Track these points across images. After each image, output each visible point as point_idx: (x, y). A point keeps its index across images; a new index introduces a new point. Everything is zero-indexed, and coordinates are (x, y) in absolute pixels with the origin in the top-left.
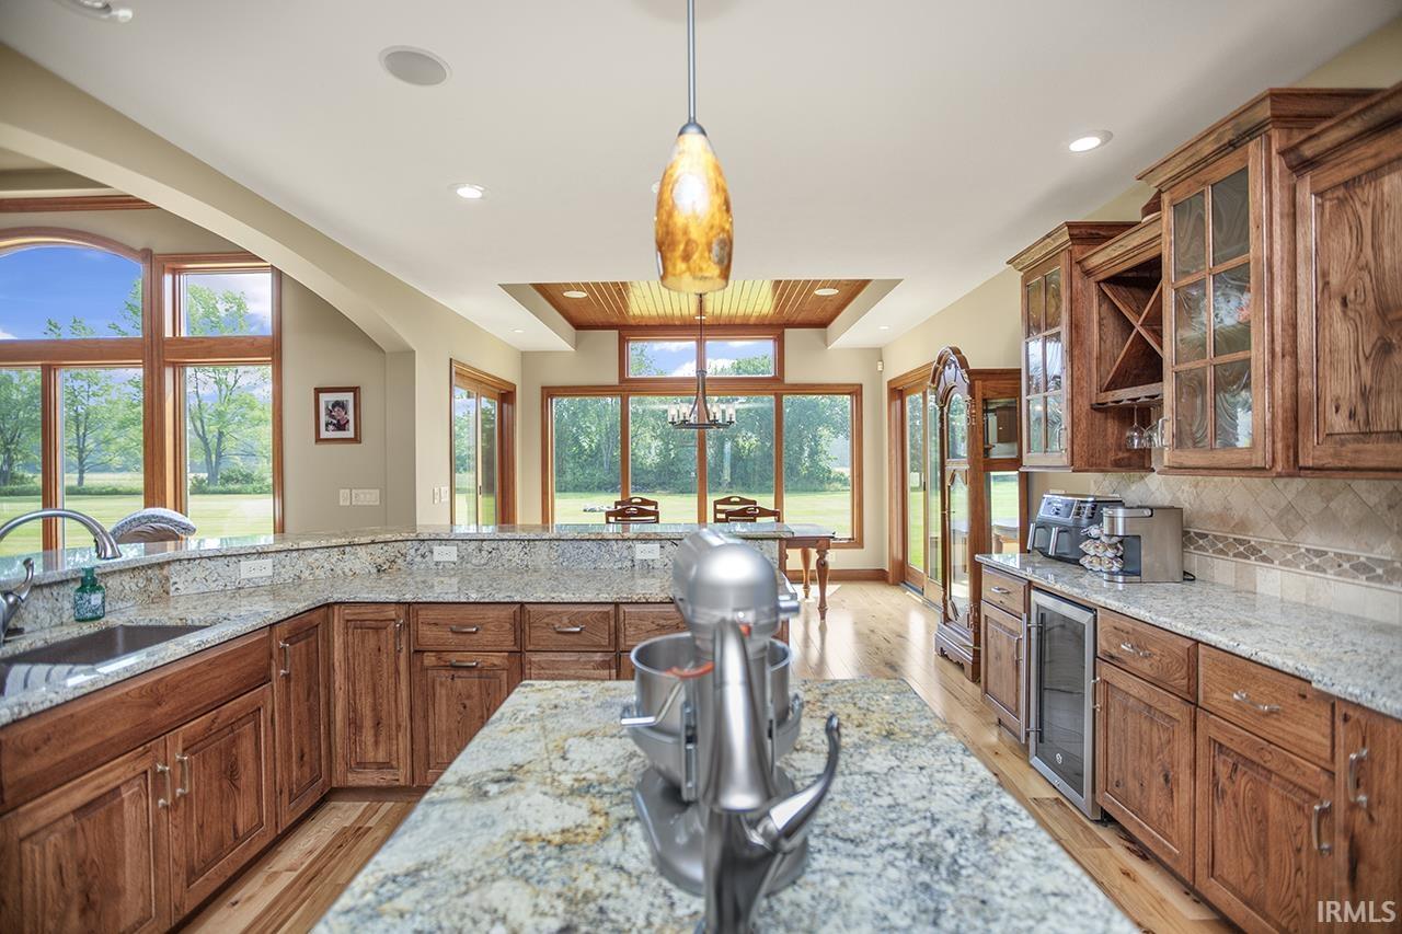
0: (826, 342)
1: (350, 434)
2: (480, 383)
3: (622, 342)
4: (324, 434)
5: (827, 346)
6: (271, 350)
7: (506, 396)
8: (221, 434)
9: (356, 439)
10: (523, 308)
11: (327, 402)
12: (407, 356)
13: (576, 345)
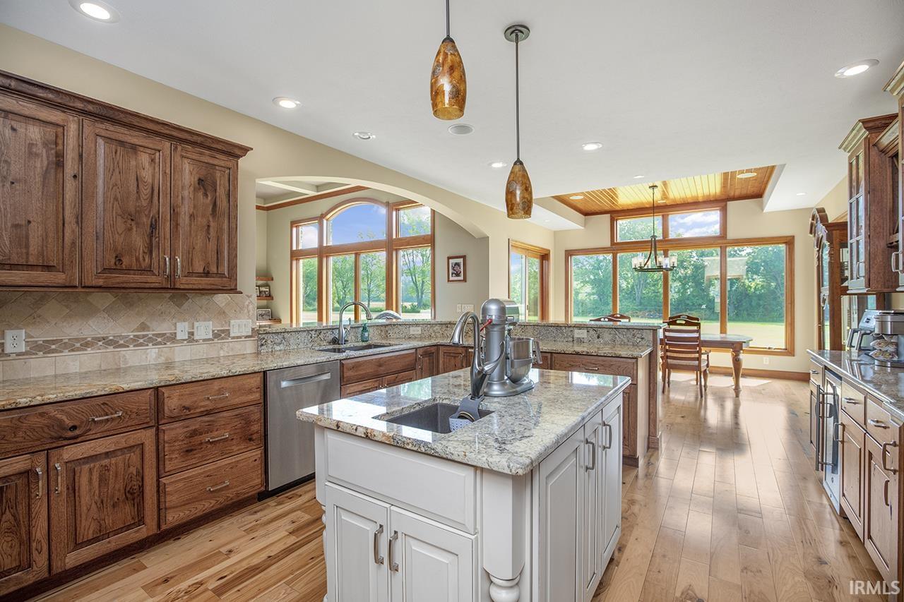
0: (762, 207)
1: (461, 278)
2: (528, 250)
3: (613, 221)
4: (451, 278)
5: (763, 210)
6: (430, 240)
7: (544, 257)
8: (423, 282)
9: (465, 280)
10: (545, 210)
11: (452, 264)
12: (485, 240)
13: (585, 225)
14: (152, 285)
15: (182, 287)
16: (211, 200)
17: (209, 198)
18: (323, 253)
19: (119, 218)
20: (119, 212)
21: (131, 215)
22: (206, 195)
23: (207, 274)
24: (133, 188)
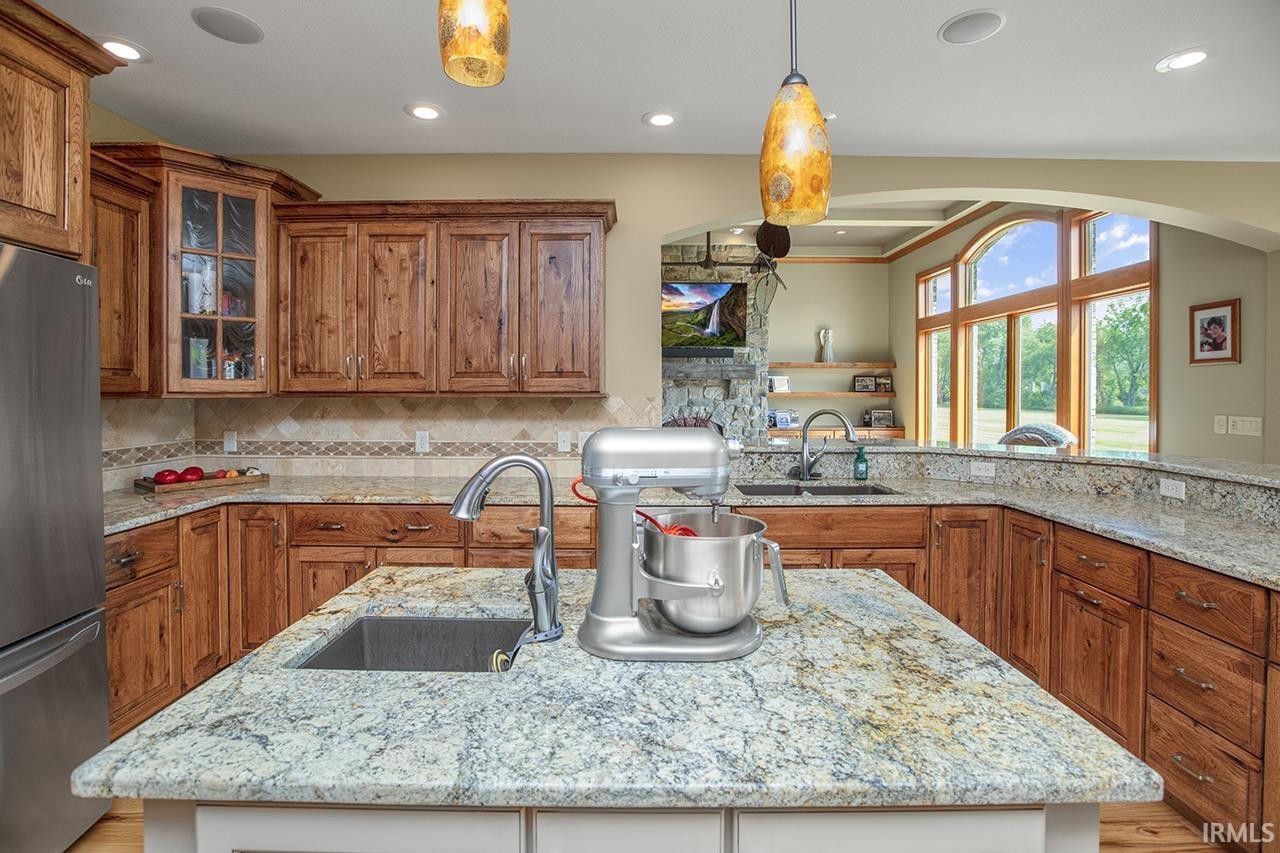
1: (1227, 353)
6: (1149, 276)
9: (1235, 358)
11: (1202, 321)
14: (500, 389)
15: (531, 390)
16: (565, 278)
17: (562, 278)
18: (960, 318)
19: (469, 317)
20: (469, 311)
21: (479, 313)
22: (558, 274)
23: (560, 373)
24: (481, 283)
